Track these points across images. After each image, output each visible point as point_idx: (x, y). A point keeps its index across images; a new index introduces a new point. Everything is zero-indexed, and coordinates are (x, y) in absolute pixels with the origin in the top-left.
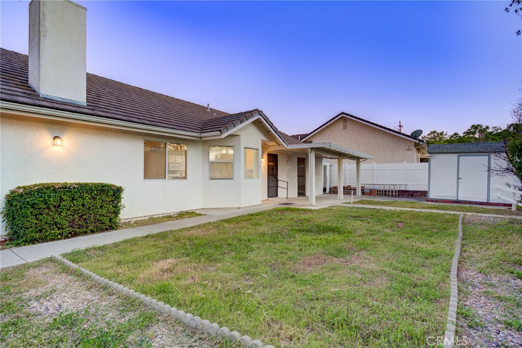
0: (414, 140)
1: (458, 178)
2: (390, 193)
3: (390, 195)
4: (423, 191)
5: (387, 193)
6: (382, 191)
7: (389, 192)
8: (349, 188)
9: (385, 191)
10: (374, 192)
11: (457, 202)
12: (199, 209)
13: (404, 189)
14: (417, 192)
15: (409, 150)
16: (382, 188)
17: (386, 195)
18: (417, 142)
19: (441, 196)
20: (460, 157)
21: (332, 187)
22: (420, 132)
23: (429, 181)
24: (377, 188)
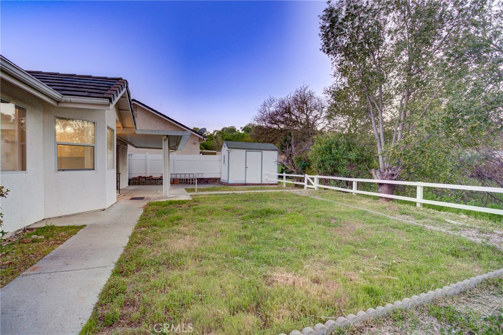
0: (200, 136)
1: (246, 168)
2: (191, 181)
3: (191, 183)
4: (215, 178)
5: (188, 181)
6: (184, 180)
7: (189, 180)
8: (150, 179)
9: (187, 180)
10: (177, 181)
11: (245, 184)
12: (39, 222)
13: (201, 177)
14: (211, 179)
15: (195, 144)
16: (183, 177)
17: (187, 183)
18: (202, 137)
19: (236, 181)
20: (247, 152)
21: (131, 178)
22: (204, 130)
23: (228, 169)
24: (178, 177)
